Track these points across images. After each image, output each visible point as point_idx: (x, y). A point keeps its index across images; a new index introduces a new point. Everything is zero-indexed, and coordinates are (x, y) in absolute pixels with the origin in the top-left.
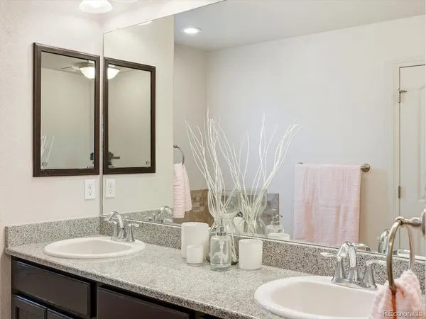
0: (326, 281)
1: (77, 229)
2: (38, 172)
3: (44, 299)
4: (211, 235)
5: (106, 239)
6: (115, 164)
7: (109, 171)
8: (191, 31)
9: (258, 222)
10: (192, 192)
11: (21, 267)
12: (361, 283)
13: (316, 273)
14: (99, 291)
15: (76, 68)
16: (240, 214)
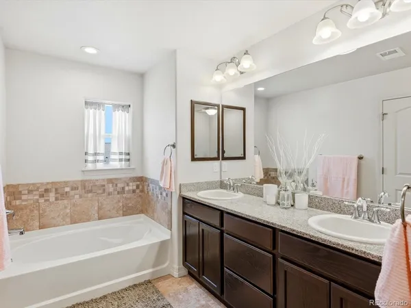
0: (348, 217)
1: (210, 186)
2: (194, 159)
3: (198, 217)
4: (279, 191)
5: (225, 191)
6: (225, 155)
7: (224, 159)
8: (261, 89)
9: (304, 185)
10: (263, 169)
11: (186, 202)
12: (370, 220)
13: (340, 213)
14: (225, 214)
15: (204, 110)
16: (294, 181)
